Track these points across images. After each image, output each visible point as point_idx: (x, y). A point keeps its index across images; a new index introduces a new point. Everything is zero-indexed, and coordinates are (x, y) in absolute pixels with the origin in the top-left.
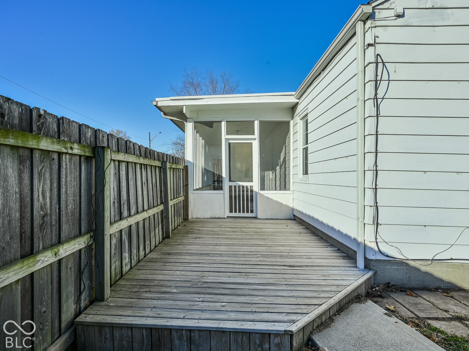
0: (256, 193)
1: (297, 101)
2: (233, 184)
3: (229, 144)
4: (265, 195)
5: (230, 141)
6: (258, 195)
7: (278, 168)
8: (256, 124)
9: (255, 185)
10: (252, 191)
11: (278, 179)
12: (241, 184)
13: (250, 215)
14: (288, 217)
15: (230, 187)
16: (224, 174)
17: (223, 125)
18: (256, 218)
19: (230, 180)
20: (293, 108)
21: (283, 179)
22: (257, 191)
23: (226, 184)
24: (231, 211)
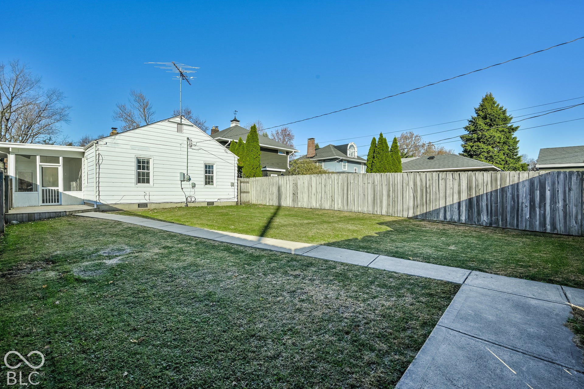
0: (61, 193)
1: (85, 151)
2: (45, 188)
3: (42, 167)
4: (67, 194)
5: (43, 166)
6: (62, 194)
7: (78, 180)
8: (61, 159)
9: (60, 188)
10: (58, 192)
11: (78, 186)
12: (51, 188)
13: (56, 204)
14: (81, 203)
15: (43, 190)
16: (39, 182)
17: (38, 158)
18: (61, 205)
19: (43, 186)
20: (84, 153)
21: (80, 186)
22: (61, 191)
23: (40, 189)
24: (43, 202)
